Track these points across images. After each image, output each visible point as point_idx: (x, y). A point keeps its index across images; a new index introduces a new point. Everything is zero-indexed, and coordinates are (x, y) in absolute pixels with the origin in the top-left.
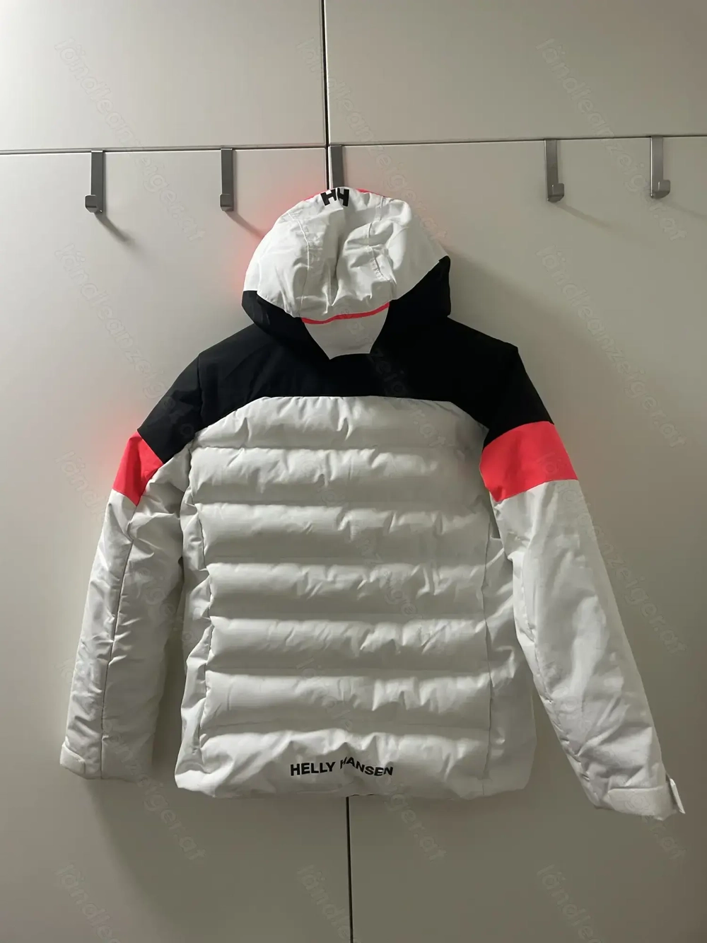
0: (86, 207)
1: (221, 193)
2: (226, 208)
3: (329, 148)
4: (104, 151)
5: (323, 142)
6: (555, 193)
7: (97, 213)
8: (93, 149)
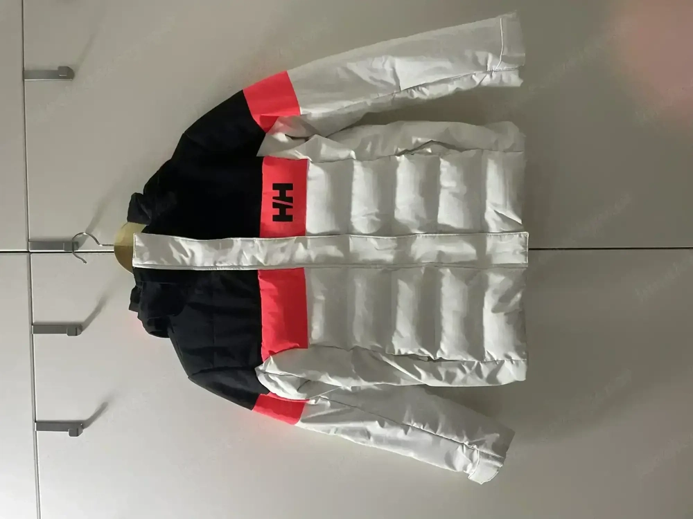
0: (77, 435)
1: (66, 335)
2: (78, 330)
3: (31, 251)
4: (36, 421)
5: (25, 256)
6: (67, 73)
7: (83, 427)
8: (34, 429)
